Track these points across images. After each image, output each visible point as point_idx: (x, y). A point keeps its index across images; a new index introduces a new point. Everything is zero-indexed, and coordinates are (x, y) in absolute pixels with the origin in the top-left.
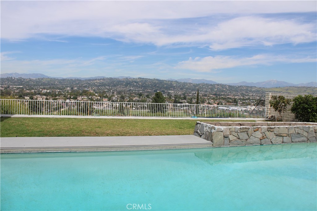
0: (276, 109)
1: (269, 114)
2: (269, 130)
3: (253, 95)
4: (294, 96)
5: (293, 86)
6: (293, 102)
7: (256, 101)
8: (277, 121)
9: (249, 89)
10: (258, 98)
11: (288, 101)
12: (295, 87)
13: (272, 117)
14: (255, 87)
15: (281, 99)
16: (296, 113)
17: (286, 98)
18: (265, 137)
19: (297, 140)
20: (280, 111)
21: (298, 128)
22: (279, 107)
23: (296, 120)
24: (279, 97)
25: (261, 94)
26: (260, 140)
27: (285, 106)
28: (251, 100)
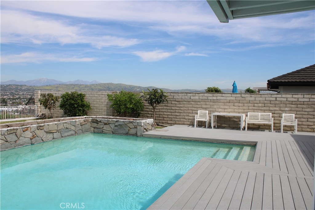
0: (46, 107)
1: (39, 112)
2: (38, 128)
3: (23, 94)
4: (61, 93)
5: (63, 84)
6: (61, 99)
7: (27, 100)
8: (48, 119)
9: (19, 88)
10: (29, 97)
11: (57, 98)
12: (64, 85)
13: (43, 114)
14: (26, 85)
15: (50, 96)
16: (65, 110)
17: (54, 95)
18: (35, 136)
19: (66, 134)
20: (50, 108)
21: (66, 123)
22: (49, 105)
23: (65, 115)
24: (48, 95)
25: (32, 92)
26: (31, 139)
27: (54, 103)
28: (22, 99)
